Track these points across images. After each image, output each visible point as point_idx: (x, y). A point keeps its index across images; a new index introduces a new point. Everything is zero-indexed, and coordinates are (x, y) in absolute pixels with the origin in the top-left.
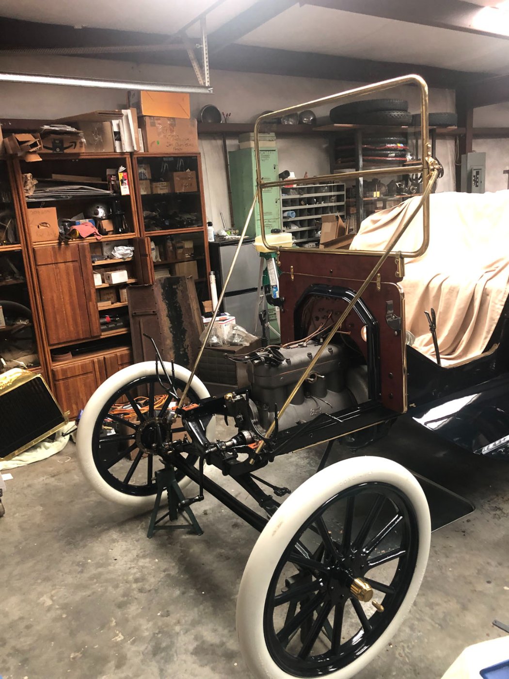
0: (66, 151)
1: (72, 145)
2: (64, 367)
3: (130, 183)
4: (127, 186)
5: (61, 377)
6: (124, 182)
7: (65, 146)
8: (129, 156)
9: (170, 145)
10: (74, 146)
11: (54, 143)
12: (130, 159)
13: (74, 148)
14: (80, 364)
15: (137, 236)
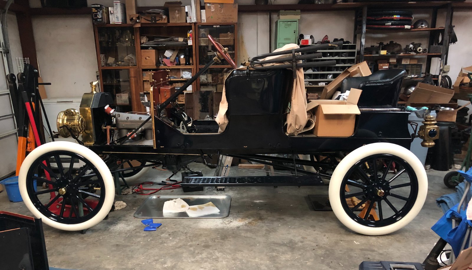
0: (157, 22)
1: (160, 19)
3: (193, 38)
4: (191, 40)
6: (190, 38)
7: (157, 19)
8: (193, 25)
9: (219, 19)
10: (161, 20)
11: (152, 18)
12: (194, 26)
13: (162, 20)
15: (194, 67)
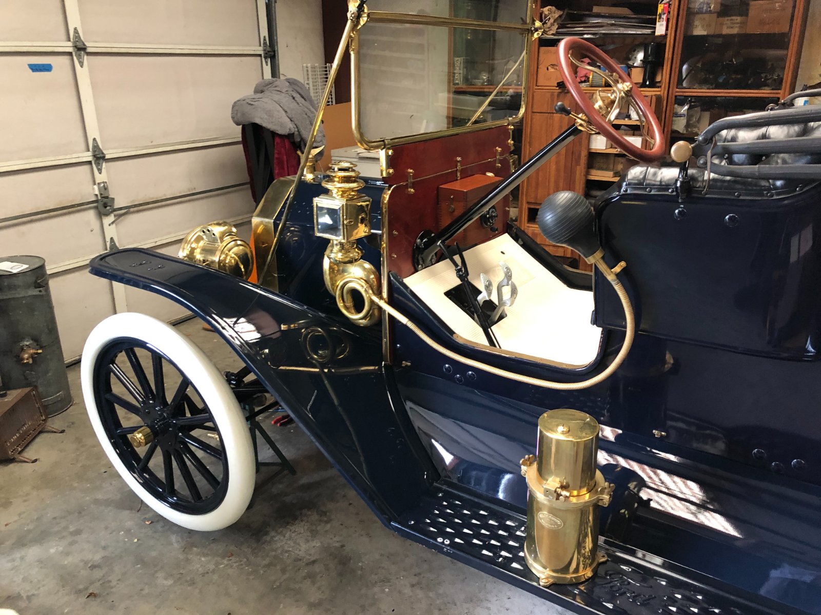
2: (536, 232)
3: (671, 18)
4: (665, 23)
6: (662, 16)
15: (662, 92)
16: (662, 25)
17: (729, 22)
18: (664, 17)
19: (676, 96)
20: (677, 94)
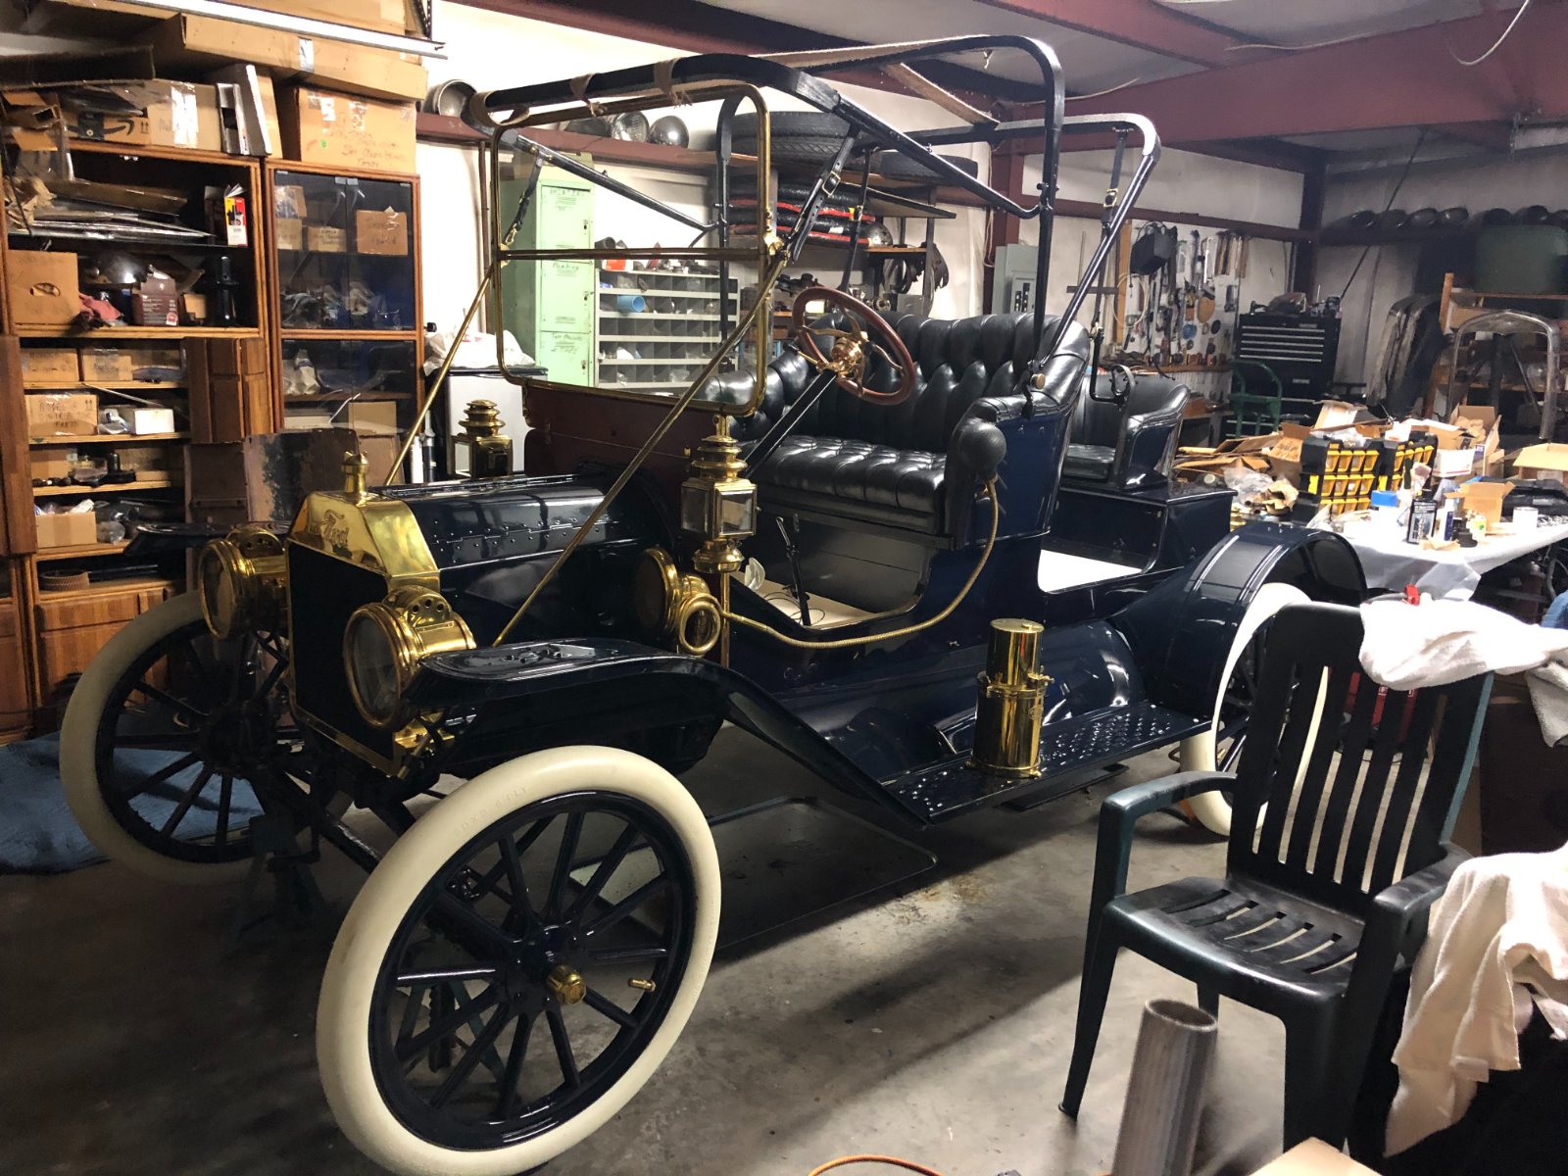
0: (109, 137)
1: (123, 128)
2: (67, 605)
3: (254, 220)
4: (244, 228)
5: (57, 625)
6: (237, 217)
7: (107, 126)
8: (257, 165)
9: (351, 152)
10: (127, 129)
11: (82, 117)
12: (258, 170)
13: (129, 133)
14: (105, 600)
15: (262, 335)
16: (239, 230)
17: (324, 235)
18: (241, 217)
19: (283, 340)
20: (284, 336)
